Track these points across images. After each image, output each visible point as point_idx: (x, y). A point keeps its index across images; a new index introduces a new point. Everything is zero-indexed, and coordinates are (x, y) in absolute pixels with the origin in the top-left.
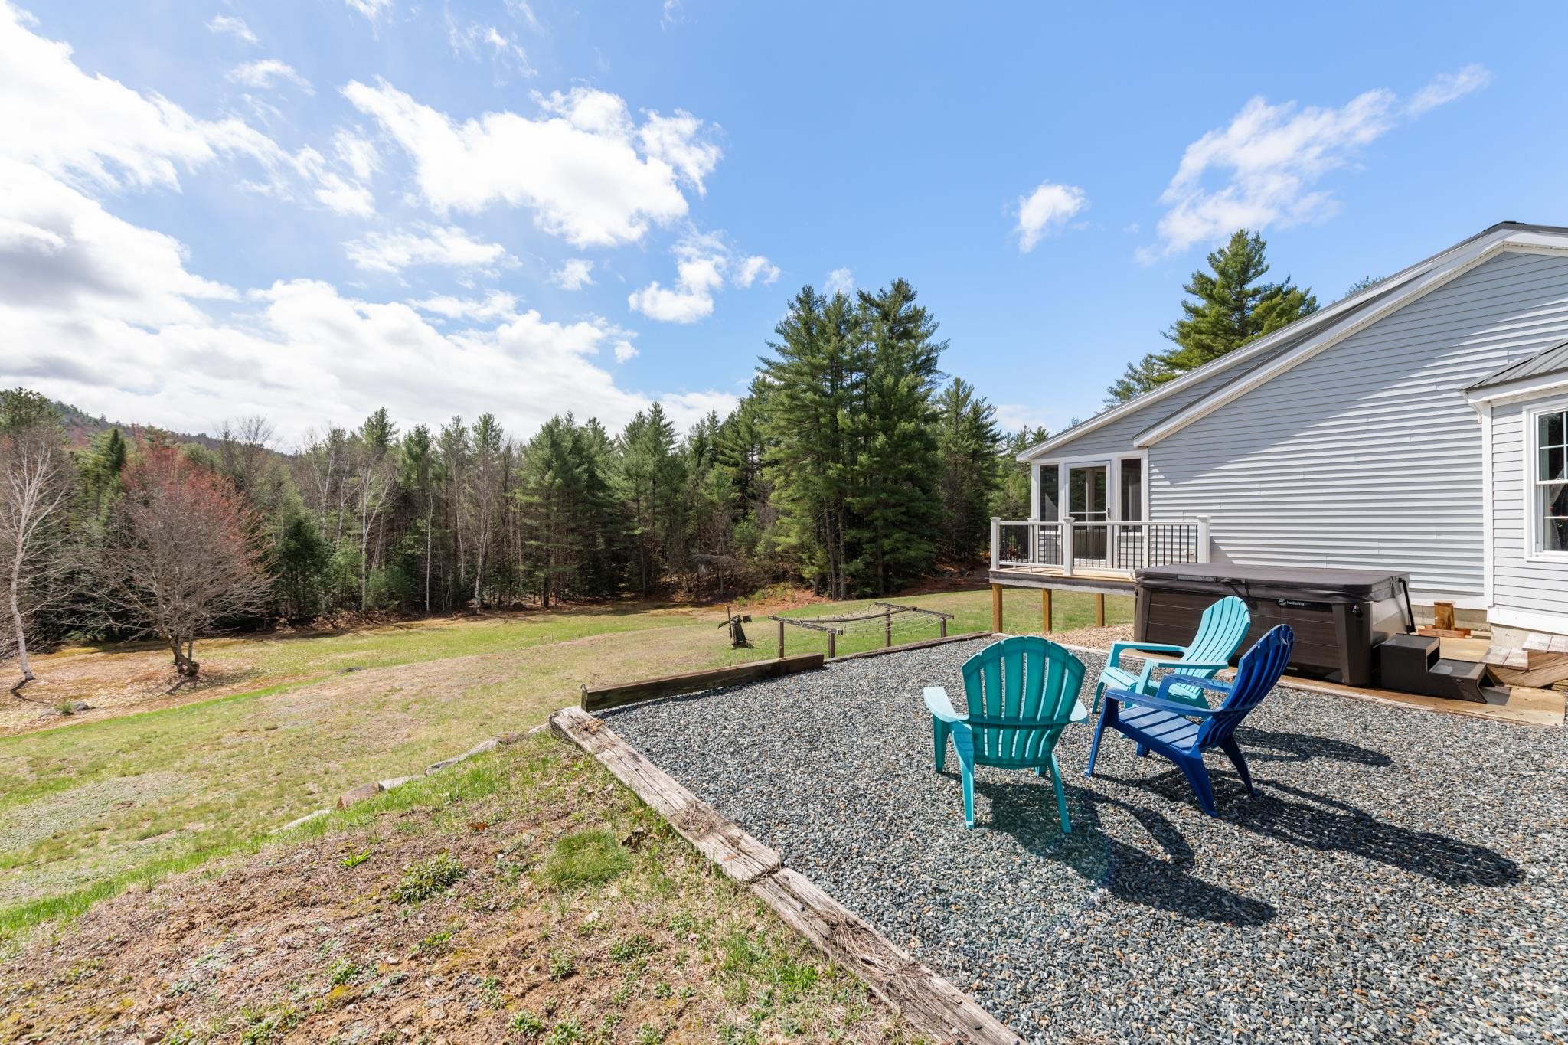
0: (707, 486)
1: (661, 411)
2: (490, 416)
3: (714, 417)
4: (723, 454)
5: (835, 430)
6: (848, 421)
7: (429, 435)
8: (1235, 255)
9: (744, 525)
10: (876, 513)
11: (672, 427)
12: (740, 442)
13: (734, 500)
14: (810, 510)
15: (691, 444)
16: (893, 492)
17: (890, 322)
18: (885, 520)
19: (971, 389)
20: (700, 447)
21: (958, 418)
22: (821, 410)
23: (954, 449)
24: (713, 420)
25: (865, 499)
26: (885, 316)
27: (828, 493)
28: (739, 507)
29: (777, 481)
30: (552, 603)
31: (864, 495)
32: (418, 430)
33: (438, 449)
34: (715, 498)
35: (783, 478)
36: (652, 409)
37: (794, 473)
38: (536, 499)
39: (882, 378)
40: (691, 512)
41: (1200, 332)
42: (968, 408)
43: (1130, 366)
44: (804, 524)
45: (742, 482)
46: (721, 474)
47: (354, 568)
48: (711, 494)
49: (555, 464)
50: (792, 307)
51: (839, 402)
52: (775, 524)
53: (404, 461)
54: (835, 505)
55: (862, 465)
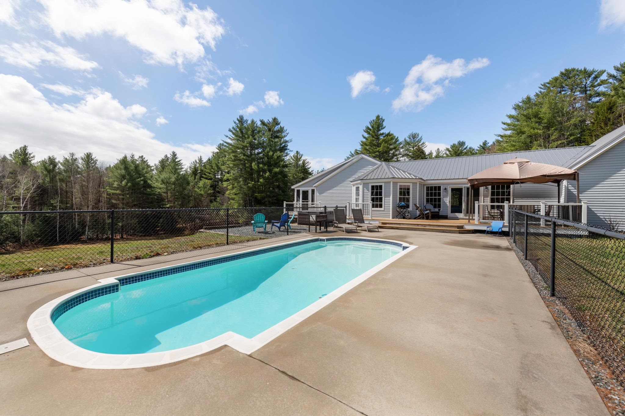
0: (199, 188)
1: (176, 155)
2: (90, 153)
3: (201, 159)
4: (205, 175)
5: (252, 169)
6: (256, 167)
7: (57, 161)
8: (376, 122)
9: (215, 203)
10: (266, 199)
11: (181, 162)
12: (212, 170)
13: (210, 193)
14: (242, 198)
15: (190, 170)
16: (271, 192)
17: (271, 132)
18: (269, 202)
19: (302, 155)
20: (195, 172)
21: (297, 165)
22: (246, 161)
23: (295, 177)
24: (201, 160)
25: (262, 194)
26: (270, 130)
27: (249, 192)
28: (213, 196)
29: (229, 187)
30: (125, 236)
31: (262, 193)
32: (50, 158)
33: (61, 167)
34: (202, 192)
35: (231, 186)
36: (172, 154)
37: (236, 184)
38: (118, 192)
39: (268, 152)
40: (191, 198)
41: (367, 145)
42: (301, 162)
43: (351, 152)
44: (240, 203)
45: (213, 186)
46: (205, 183)
47: (16, 223)
48: (200, 191)
49: (128, 177)
50: (235, 123)
51: (253, 160)
52: (228, 203)
53: (42, 173)
54: (251, 196)
55: (261, 183)
